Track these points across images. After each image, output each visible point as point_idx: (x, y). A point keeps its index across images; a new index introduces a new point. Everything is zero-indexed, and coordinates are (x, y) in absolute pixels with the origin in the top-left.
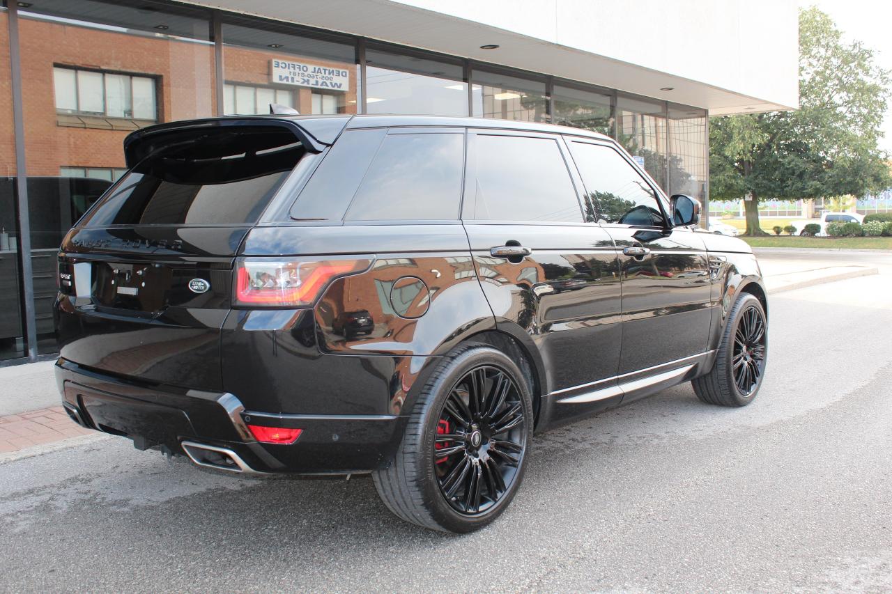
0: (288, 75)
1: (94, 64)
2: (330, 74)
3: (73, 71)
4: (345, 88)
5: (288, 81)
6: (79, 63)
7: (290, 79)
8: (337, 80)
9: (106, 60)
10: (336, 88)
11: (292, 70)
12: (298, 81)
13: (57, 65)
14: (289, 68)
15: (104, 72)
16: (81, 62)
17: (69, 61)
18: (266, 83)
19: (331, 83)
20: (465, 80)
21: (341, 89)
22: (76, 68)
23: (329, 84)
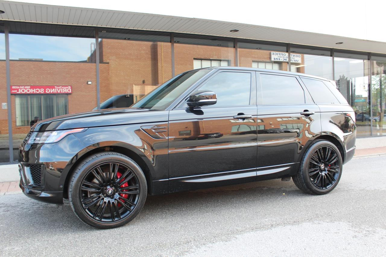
0: (277, 57)
1: (208, 58)
2: (293, 56)
3: (200, 61)
4: (300, 62)
5: (277, 59)
6: (202, 58)
7: (278, 59)
8: (296, 58)
9: (212, 56)
10: (296, 62)
11: (279, 55)
12: (281, 60)
13: (195, 59)
14: (278, 55)
15: (211, 60)
16: (203, 57)
17: (199, 57)
18: (269, 61)
19: (294, 60)
20: (331, 56)
21: (298, 62)
22: (201, 59)
23: (293, 61)
